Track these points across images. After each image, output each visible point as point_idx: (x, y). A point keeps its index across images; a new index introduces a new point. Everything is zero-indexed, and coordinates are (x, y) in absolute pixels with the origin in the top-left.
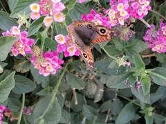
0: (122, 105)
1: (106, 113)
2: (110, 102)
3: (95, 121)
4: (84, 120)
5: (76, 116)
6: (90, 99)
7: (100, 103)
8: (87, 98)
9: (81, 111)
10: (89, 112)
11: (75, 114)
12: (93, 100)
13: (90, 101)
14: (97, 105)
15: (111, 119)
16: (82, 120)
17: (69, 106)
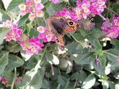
0: (86, 75)
1: (75, 81)
2: (77, 73)
3: (66, 87)
4: (59, 86)
5: (53, 83)
6: (63, 71)
7: (70, 74)
8: (61, 70)
9: (57, 80)
10: (62, 80)
11: (53, 82)
12: (65, 72)
13: (63, 73)
14: (68, 75)
15: (78, 85)
16: (57, 86)
17: (48, 76)
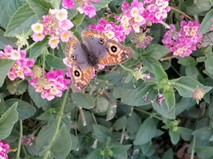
0: (140, 120)
1: (121, 131)
2: (124, 117)
3: (108, 143)
4: (95, 143)
5: (84, 138)
6: (100, 116)
7: (113, 121)
8: (96, 115)
9: (91, 132)
10: (101, 133)
13: (101, 119)
14: (110, 124)
15: (127, 138)
16: (93, 143)
17: (75, 126)
